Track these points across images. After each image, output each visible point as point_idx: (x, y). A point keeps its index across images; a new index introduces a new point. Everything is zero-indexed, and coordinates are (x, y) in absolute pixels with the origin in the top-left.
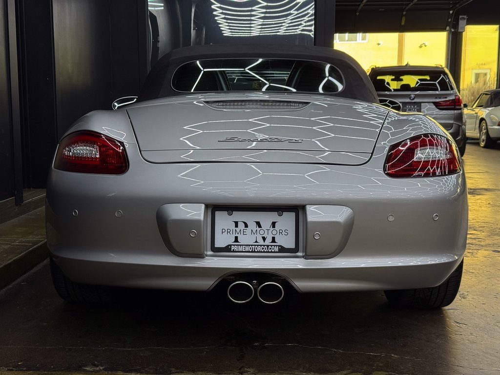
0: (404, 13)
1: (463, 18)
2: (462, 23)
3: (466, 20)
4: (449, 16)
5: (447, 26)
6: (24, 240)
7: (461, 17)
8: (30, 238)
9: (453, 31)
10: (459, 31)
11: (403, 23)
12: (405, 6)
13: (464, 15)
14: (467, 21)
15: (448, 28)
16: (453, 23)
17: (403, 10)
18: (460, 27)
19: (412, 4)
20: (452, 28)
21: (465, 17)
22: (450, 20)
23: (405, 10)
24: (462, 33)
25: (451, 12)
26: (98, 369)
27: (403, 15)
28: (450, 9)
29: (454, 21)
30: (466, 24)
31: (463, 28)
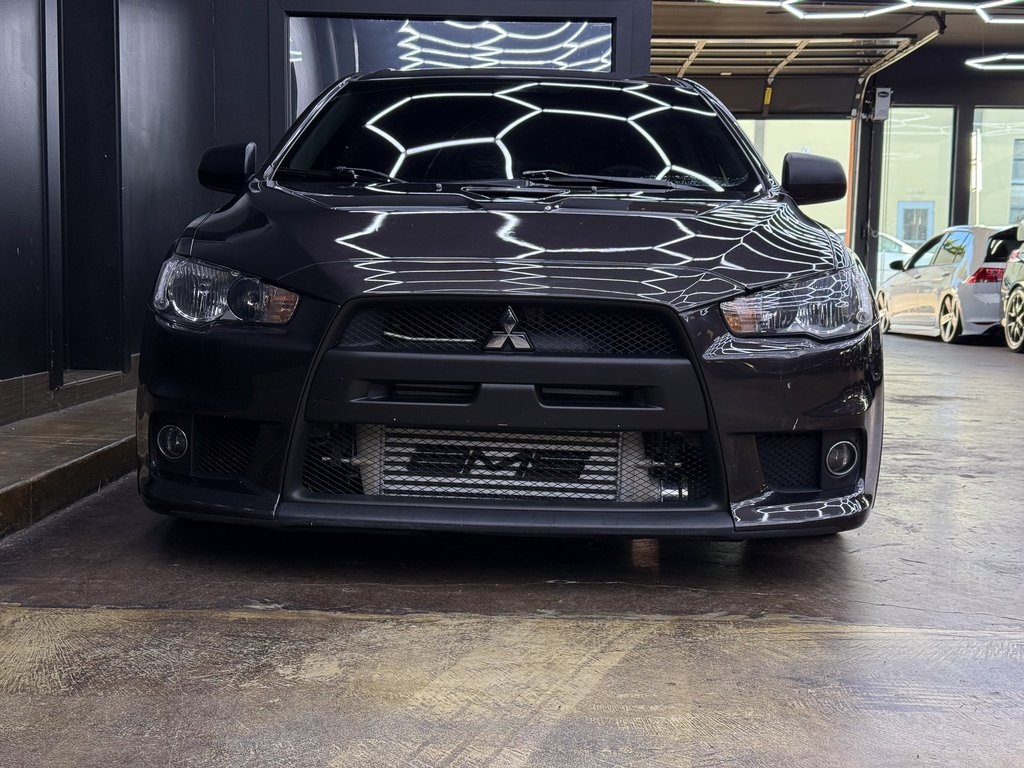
0: (770, 81)
1: (884, 93)
2: (881, 103)
3: (889, 98)
4: (858, 88)
5: (852, 108)
6: (81, 439)
7: (879, 90)
8: (90, 437)
9: (864, 117)
10: (877, 118)
11: (767, 100)
12: (771, 67)
13: (887, 87)
14: (892, 99)
15: (854, 112)
16: (864, 103)
17: (768, 75)
18: (876, 113)
19: (785, 63)
20: (863, 112)
21: (888, 90)
22: (858, 96)
23: (772, 76)
24: (880, 124)
25: (861, 81)
26: (272, 607)
27: (767, 85)
28: (858, 75)
29: (865, 100)
30: (891, 106)
31: (885, 113)
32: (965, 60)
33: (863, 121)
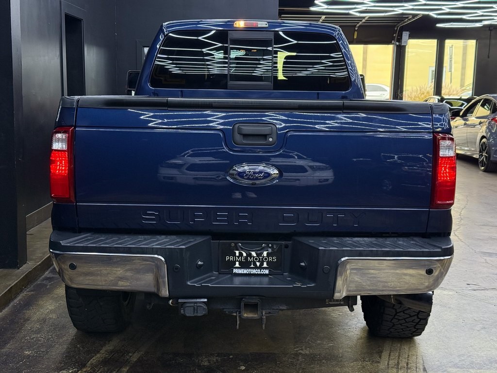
0: (356, 29)
1: (406, 33)
2: (405, 38)
4: (395, 32)
5: (392, 40)
7: (404, 32)
10: (402, 45)
11: (355, 37)
13: (407, 31)
14: (409, 36)
15: (393, 42)
16: (397, 38)
17: (355, 26)
18: (403, 40)
20: (397, 42)
21: (408, 33)
22: (395, 35)
23: (357, 26)
24: (404, 47)
25: (396, 29)
28: (395, 26)
29: (398, 36)
30: (409, 39)
31: (406, 42)
32: (436, 24)
33: (397, 45)
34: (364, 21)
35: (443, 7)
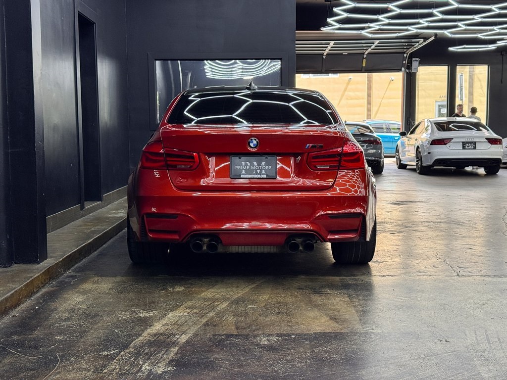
0: (365, 56)
1: (416, 60)
3: (418, 62)
4: (404, 59)
5: (402, 67)
6: (96, 228)
7: (413, 59)
9: (408, 71)
11: (364, 65)
12: (364, 51)
13: (417, 58)
15: (403, 69)
18: (413, 69)
19: (370, 49)
20: (407, 69)
22: (404, 62)
23: (365, 54)
24: (415, 74)
27: (363, 58)
28: (404, 53)
29: (407, 64)
30: (419, 66)
31: (416, 69)
32: (448, 47)
33: (407, 73)
34: (373, 47)
35: (459, 24)
